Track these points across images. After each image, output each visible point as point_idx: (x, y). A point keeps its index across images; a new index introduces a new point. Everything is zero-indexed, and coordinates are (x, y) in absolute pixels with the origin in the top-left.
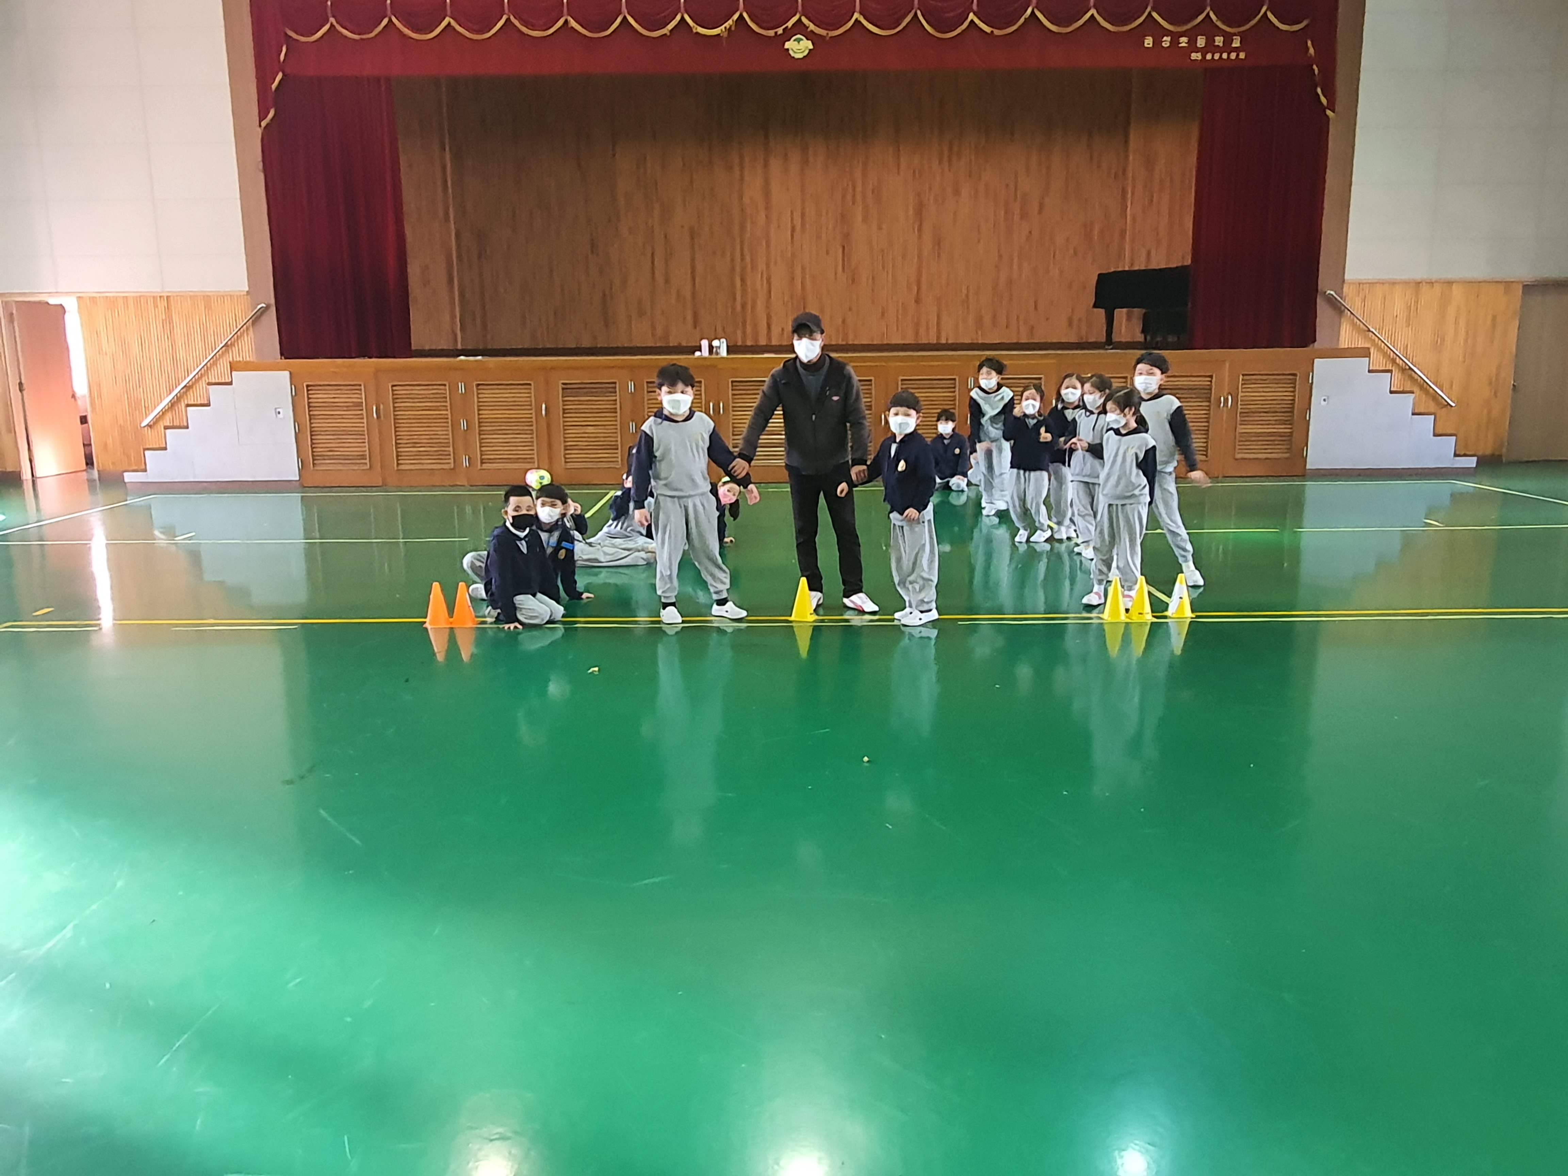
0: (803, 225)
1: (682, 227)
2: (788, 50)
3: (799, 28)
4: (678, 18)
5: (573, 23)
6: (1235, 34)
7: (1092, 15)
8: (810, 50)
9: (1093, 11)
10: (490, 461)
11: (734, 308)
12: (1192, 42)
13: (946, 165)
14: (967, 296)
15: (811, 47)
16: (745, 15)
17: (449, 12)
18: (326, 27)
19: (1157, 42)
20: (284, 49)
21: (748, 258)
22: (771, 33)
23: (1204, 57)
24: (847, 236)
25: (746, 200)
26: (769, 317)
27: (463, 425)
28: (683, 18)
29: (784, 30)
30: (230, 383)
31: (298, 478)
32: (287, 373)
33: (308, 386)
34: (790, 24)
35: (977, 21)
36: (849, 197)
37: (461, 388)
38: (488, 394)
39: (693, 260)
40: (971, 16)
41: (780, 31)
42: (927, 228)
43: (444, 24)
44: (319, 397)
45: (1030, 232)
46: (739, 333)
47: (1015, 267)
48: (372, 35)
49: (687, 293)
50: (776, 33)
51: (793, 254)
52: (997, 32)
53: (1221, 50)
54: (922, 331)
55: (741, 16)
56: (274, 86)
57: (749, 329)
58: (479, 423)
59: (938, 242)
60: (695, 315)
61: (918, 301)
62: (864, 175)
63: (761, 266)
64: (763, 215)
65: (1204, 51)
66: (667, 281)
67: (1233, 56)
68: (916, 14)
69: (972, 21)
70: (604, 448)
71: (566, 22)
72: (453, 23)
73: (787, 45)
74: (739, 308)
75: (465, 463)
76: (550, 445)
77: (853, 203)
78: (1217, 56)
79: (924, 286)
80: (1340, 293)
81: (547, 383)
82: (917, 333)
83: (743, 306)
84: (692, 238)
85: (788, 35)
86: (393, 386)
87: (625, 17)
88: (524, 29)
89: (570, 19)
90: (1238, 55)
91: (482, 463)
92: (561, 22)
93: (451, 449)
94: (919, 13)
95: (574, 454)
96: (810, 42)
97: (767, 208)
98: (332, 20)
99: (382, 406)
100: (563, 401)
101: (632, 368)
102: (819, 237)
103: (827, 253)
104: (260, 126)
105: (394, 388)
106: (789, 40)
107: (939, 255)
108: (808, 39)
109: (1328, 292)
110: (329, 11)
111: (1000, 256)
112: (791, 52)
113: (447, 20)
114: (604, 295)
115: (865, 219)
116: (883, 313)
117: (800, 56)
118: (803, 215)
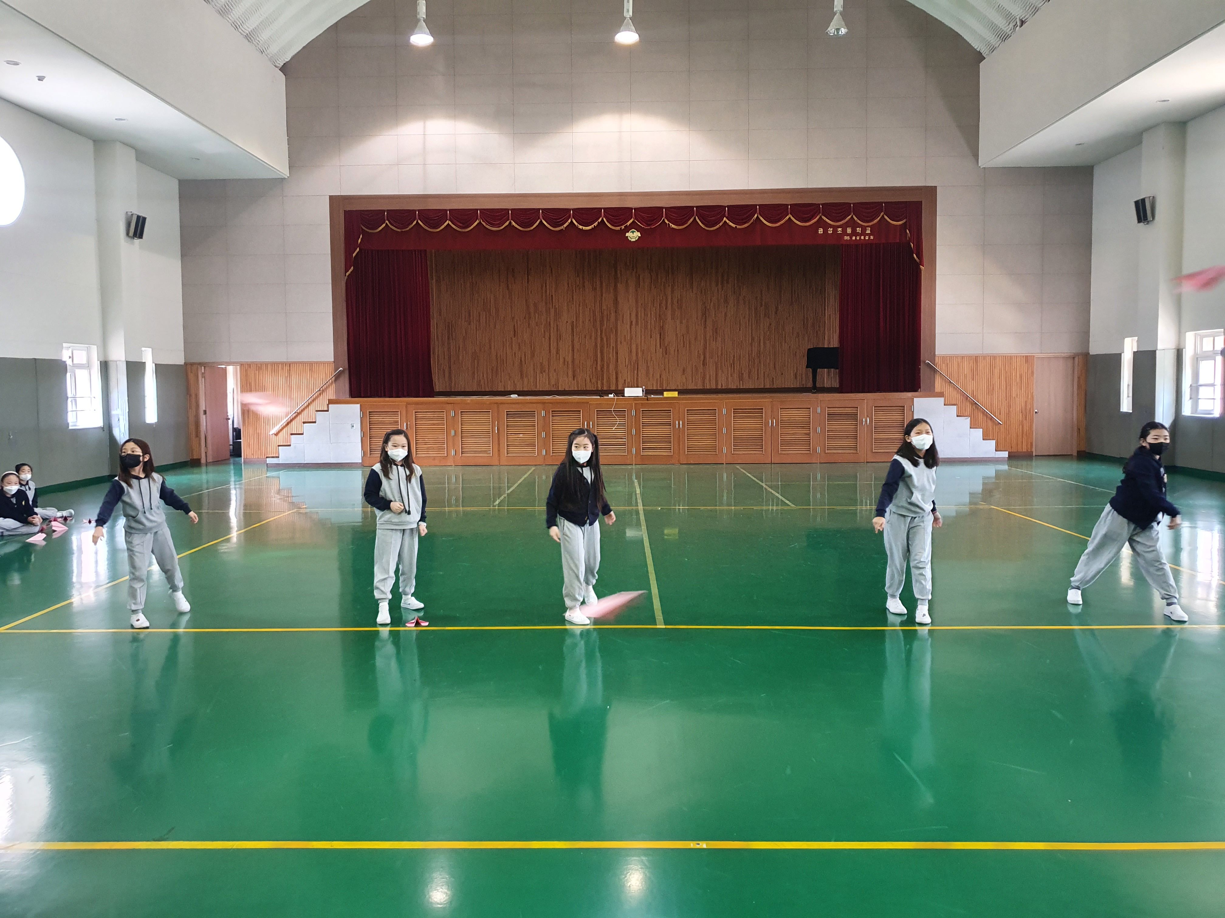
0: (637, 322)
1: (567, 322)
2: (627, 237)
3: (633, 226)
4: (569, 221)
5: (513, 223)
6: (868, 226)
7: (790, 218)
8: (639, 237)
9: (790, 216)
10: (467, 452)
11: (596, 368)
12: (844, 231)
13: (720, 286)
14: (734, 360)
15: (640, 235)
16: (605, 219)
17: (448, 218)
18: (384, 225)
19: (825, 231)
20: (361, 236)
21: (605, 339)
22: (618, 228)
23: (851, 238)
24: (662, 328)
25: (604, 307)
26: (617, 374)
27: (453, 433)
28: (572, 221)
29: (625, 227)
30: (327, 411)
31: (361, 462)
32: (359, 405)
33: (369, 412)
34: (628, 224)
35: (728, 221)
36: (663, 305)
37: (452, 414)
38: (466, 417)
39: (573, 341)
40: (725, 219)
41: (623, 227)
42: (709, 323)
43: (446, 224)
44: (376, 418)
45: (770, 324)
46: (599, 382)
47: (762, 344)
48: (408, 229)
49: (569, 359)
50: (621, 228)
51: (631, 338)
52: (738, 227)
53: (860, 235)
54: (707, 381)
55: (602, 219)
56: (354, 255)
57: (605, 380)
58: (462, 432)
59: (716, 331)
60: (574, 372)
61: (704, 364)
62: (672, 292)
63: (613, 344)
64: (613, 314)
65: (850, 235)
66: (557, 353)
67: (867, 238)
68: (695, 218)
69: (725, 221)
70: (528, 445)
71: (510, 223)
72: (450, 223)
73: (627, 235)
74: (599, 368)
75: (453, 453)
76: (499, 444)
77: (666, 309)
78: (858, 238)
79: (708, 355)
80: (933, 361)
81: (498, 411)
82: (704, 383)
83: (602, 368)
84: (573, 329)
85: (627, 229)
86: (415, 412)
87: (541, 221)
88: (487, 227)
89: (512, 221)
90: (869, 238)
91: (462, 453)
92: (507, 223)
93: (446, 445)
94: (697, 218)
95: (511, 449)
96: (639, 233)
97: (616, 312)
98: (387, 222)
99: (409, 423)
100: (507, 421)
101: (543, 403)
102: (646, 328)
103: (651, 337)
104: (346, 276)
105: (416, 413)
106: (628, 232)
107: (716, 338)
108: (638, 232)
109: (927, 361)
110: (386, 218)
111: (753, 339)
112: (629, 238)
113: (448, 221)
114: (521, 360)
115: (673, 318)
116: (684, 371)
117: (634, 240)
118: (637, 315)
